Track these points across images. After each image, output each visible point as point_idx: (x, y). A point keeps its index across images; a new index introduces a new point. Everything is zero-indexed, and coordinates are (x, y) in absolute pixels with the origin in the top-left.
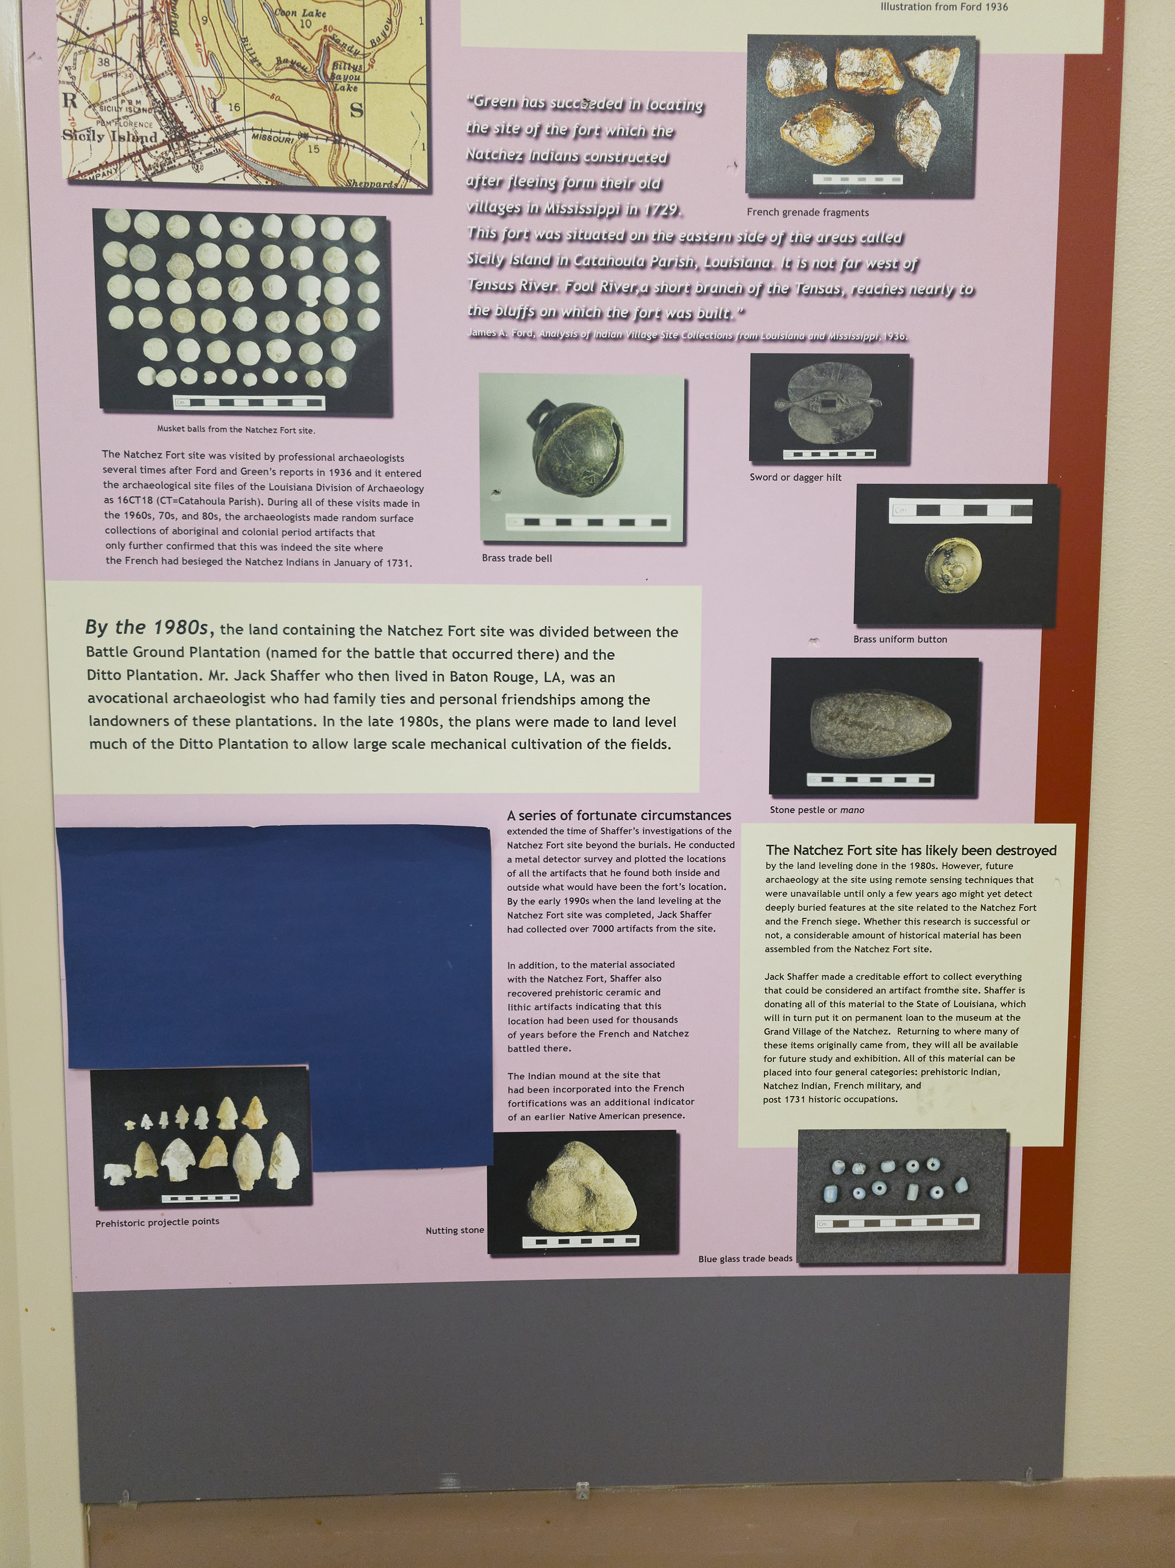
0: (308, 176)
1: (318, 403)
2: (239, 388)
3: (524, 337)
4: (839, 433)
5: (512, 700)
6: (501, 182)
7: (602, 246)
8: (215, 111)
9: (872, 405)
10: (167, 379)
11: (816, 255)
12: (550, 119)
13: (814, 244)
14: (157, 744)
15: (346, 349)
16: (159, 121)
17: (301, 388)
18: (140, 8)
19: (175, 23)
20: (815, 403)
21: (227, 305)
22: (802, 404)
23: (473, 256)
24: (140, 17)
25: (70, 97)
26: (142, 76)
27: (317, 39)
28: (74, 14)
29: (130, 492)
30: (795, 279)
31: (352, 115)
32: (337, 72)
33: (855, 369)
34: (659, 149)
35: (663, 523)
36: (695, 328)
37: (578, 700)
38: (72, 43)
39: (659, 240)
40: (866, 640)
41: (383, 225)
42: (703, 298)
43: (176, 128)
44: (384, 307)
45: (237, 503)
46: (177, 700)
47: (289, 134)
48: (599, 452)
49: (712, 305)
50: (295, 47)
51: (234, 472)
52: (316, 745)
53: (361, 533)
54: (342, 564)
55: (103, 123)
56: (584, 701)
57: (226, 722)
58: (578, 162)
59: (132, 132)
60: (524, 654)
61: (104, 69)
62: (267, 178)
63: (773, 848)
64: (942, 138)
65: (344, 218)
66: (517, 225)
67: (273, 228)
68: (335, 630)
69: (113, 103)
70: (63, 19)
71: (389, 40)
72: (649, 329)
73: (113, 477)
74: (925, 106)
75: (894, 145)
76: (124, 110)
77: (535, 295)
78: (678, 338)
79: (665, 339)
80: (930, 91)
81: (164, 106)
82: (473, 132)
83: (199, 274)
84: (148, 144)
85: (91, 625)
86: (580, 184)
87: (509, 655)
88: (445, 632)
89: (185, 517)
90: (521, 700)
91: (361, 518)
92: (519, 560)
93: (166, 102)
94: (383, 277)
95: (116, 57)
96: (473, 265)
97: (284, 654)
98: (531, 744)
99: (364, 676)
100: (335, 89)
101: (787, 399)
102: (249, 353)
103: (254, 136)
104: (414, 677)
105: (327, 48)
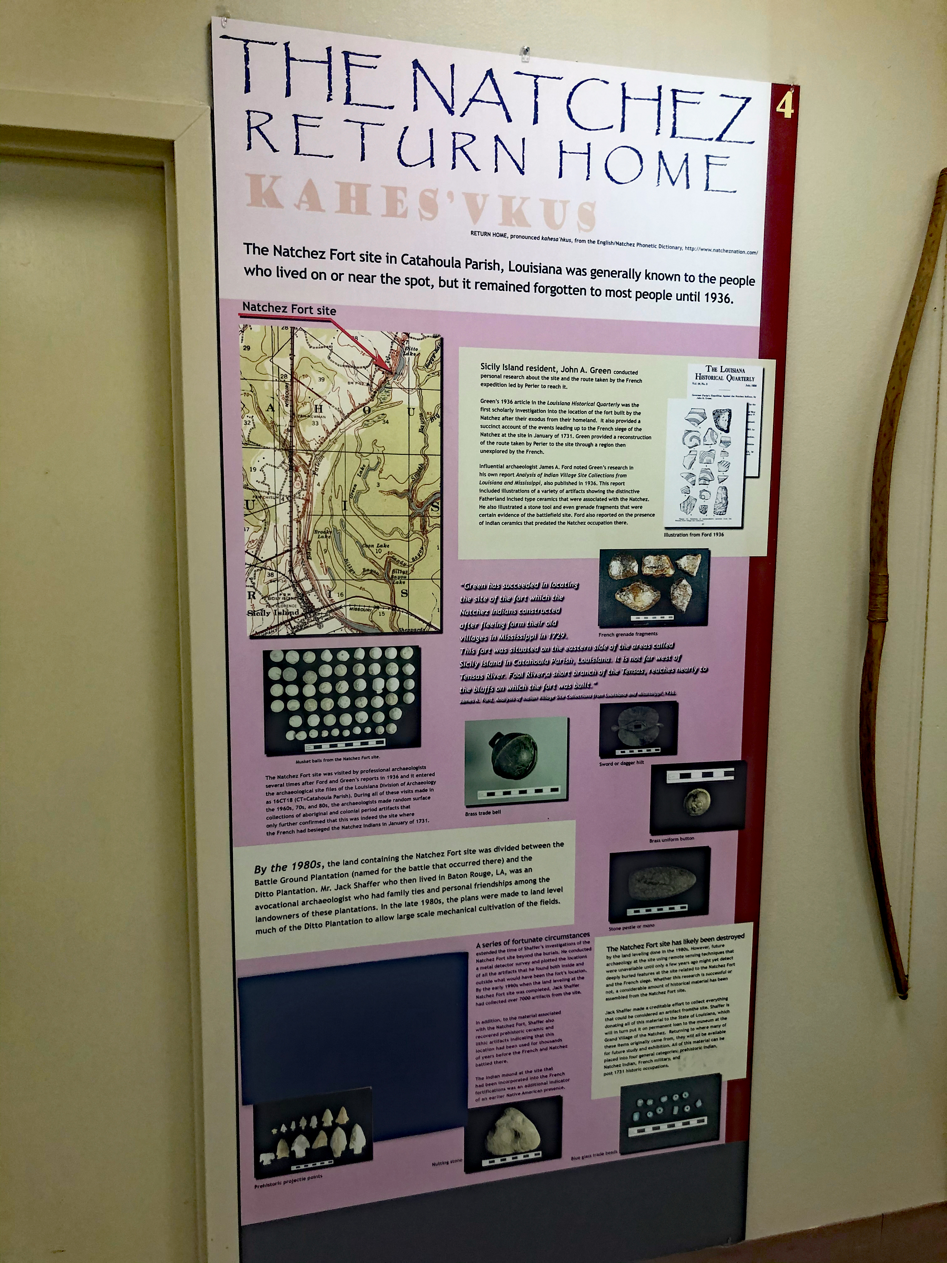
0: (379, 628)
1: (382, 742)
2: (341, 738)
3: (488, 702)
4: (643, 741)
5: (480, 886)
6: (478, 625)
7: (527, 655)
8: (330, 597)
9: (658, 726)
10: (302, 736)
11: (632, 655)
12: (502, 594)
13: (631, 649)
14: (292, 928)
15: (397, 714)
16: (300, 603)
17: (373, 735)
18: (291, 546)
19: (310, 553)
20: (631, 727)
21: (335, 695)
22: (625, 727)
23: (463, 663)
24: (291, 551)
25: (252, 594)
26: (291, 581)
27: (384, 559)
28: (254, 550)
29: (280, 797)
30: (622, 667)
31: (402, 596)
32: (395, 575)
33: (651, 709)
34: (556, 606)
35: (557, 790)
36: (573, 693)
37: (513, 883)
38: (254, 565)
39: (556, 651)
40: (656, 841)
41: (417, 650)
42: (577, 678)
43: (309, 607)
44: (417, 691)
45: (338, 797)
46: (303, 903)
47: (369, 607)
48: (525, 756)
49: (581, 681)
50: (372, 563)
51: (337, 781)
52: (377, 920)
53: (403, 807)
54: (393, 824)
55: (270, 606)
56: (516, 883)
57: (330, 913)
58: (516, 614)
59: (285, 610)
60: (486, 862)
61: (271, 578)
62: (357, 630)
63: (610, 949)
64: (692, 597)
65: (397, 648)
66: (485, 646)
67: (360, 655)
68: (388, 859)
69: (275, 596)
70: (249, 553)
71: (421, 558)
72: (550, 694)
73: (271, 790)
74: (684, 582)
75: (670, 600)
76: (281, 599)
77: (494, 681)
78: (565, 698)
79: (558, 699)
80: (687, 575)
81: (302, 596)
82: (464, 602)
83: (320, 680)
84: (294, 616)
85: (258, 868)
86: (517, 624)
87: (478, 863)
88: (446, 854)
89: (310, 807)
90: (484, 886)
91: (403, 800)
92: (484, 813)
93: (304, 594)
94: (417, 676)
95: (278, 572)
96: (462, 668)
97: (361, 874)
98: (489, 908)
99: (403, 881)
100: (393, 583)
101: (618, 725)
102: (347, 719)
103: (351, 609)
104: (429, 879)
105: (390, 563)
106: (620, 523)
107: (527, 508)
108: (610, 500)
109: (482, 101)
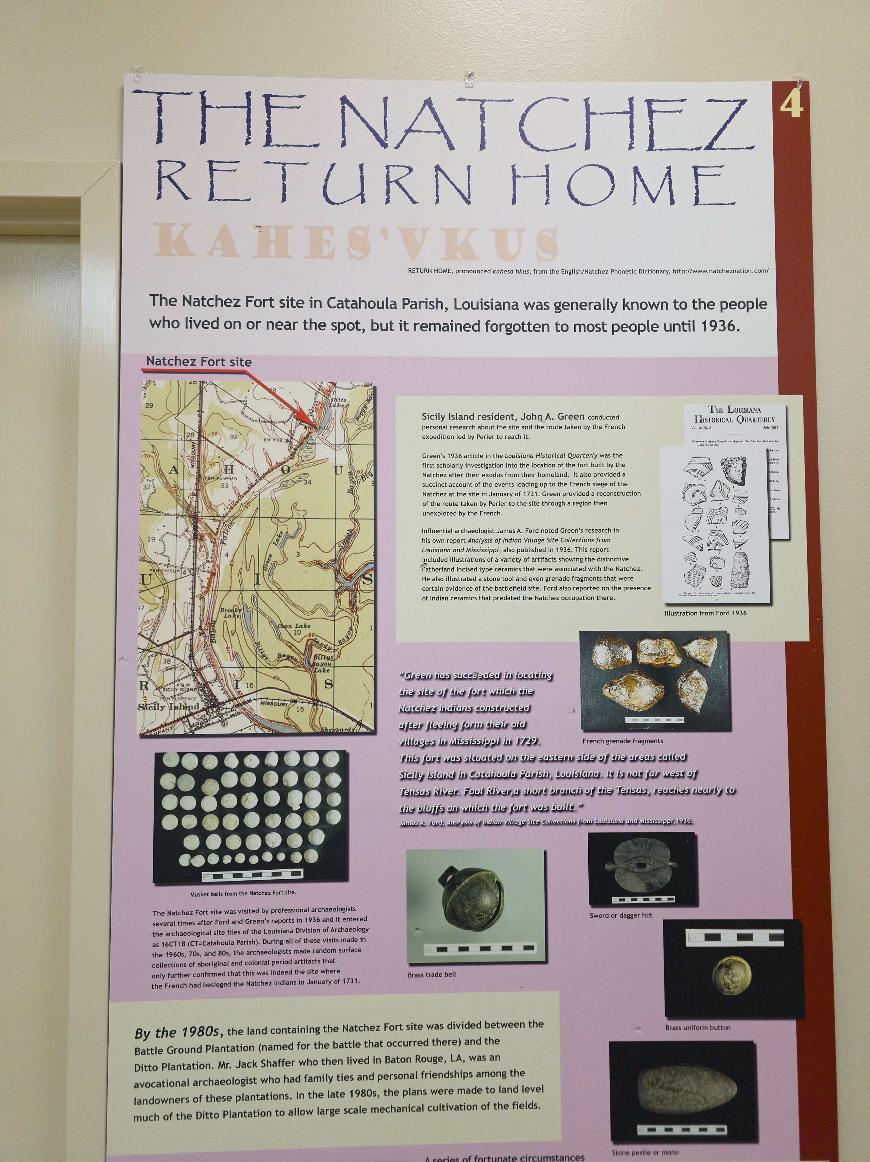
0: (296, 726)
1: (299, 873)
2: (246, 866)
3: (437, 825)
4: (650, 885)
5: (428, 1076)
6: (421, 726)
7: (488, 764)
8: (237, 688)
9: (671, 866)
10: (199, 861)
11: (629, 768)
12: (453, 686)
13: (628, 761)
14: (181, 1116)
15: (318, 837)
16: (201, 696)
17: (288, 864)
18: (192, 627)
19: (214, 635)
20: (632, 865)
21: (240, 811)
22: (624, 866)
23: (403, 774)
24: (192, 632)
25: (144, 683)
26: (191, 669)
27: (304, 641)
28: (149, 632)
29: (171, 939)
30: (615, 784)
31: (326, 687)
32: (317, 661)
33: (658, 842)
34: (523, 703)
35: (531, 948)
36: (550, 817)
37: (474, 1074)
38: (147, 650)
39: (525, 760)
40: (674, 1028)
41: (344, 756)
42: (555, 797)
43: (211, 700)
44: (344, 809)
45: (242, 943)
46: (196, 1083)
47: (285, 700)
48: (487, 900)
49: (561, 802)
50: (290, 647)
51: (241, 922)
52: (291, 1113)
53: (325, 961)
54: (312, 983)
55: (164, 699)
56: (479, 1075)
57: (229, 1098)
58: (471, 711)
59: (183, 704)
60: (436, 1042)
61: (167, 665)
62: (269, 729)
64: (708, 694)
65: (318, 752)
66: (432, 753)
67: (272, 760)
68: (307, 1030)
69: (172, 686)
70: (143, 636)
71: (350, 640)
72: (520, 818)
73: (159, 929)
74: (696, 674)
75: (677, 698)
76: (178, 690)
77: (444, 798)
78: (539, 823)
79: (530, 824)
80: (699, 665)
81: (204, 687)
82: (404, 695)
83: (223, 791)
84: (193, 711)
85: (139, 1032)
86: (473, 725)
87: (426, 1043)
88: (382, 1028)
89: (206, 954)
90: (434, 1076)
91: (326, 951)
92: (433, 975)
93: (206, 684)
94: (344, 790)
95: (175, 658)
96: (403, 779)
97: (271, 1048)
98: (442, 1108)
99: (326, 1061)
100: (315, 672)
101: (614, 863)
102: (254, 842)
103: (262, 703)
104: (360, 1061)
105: (311, 646)
106: (604, 598)
107: (483, 579)
108: (590, 569)
109: (419, 131)
